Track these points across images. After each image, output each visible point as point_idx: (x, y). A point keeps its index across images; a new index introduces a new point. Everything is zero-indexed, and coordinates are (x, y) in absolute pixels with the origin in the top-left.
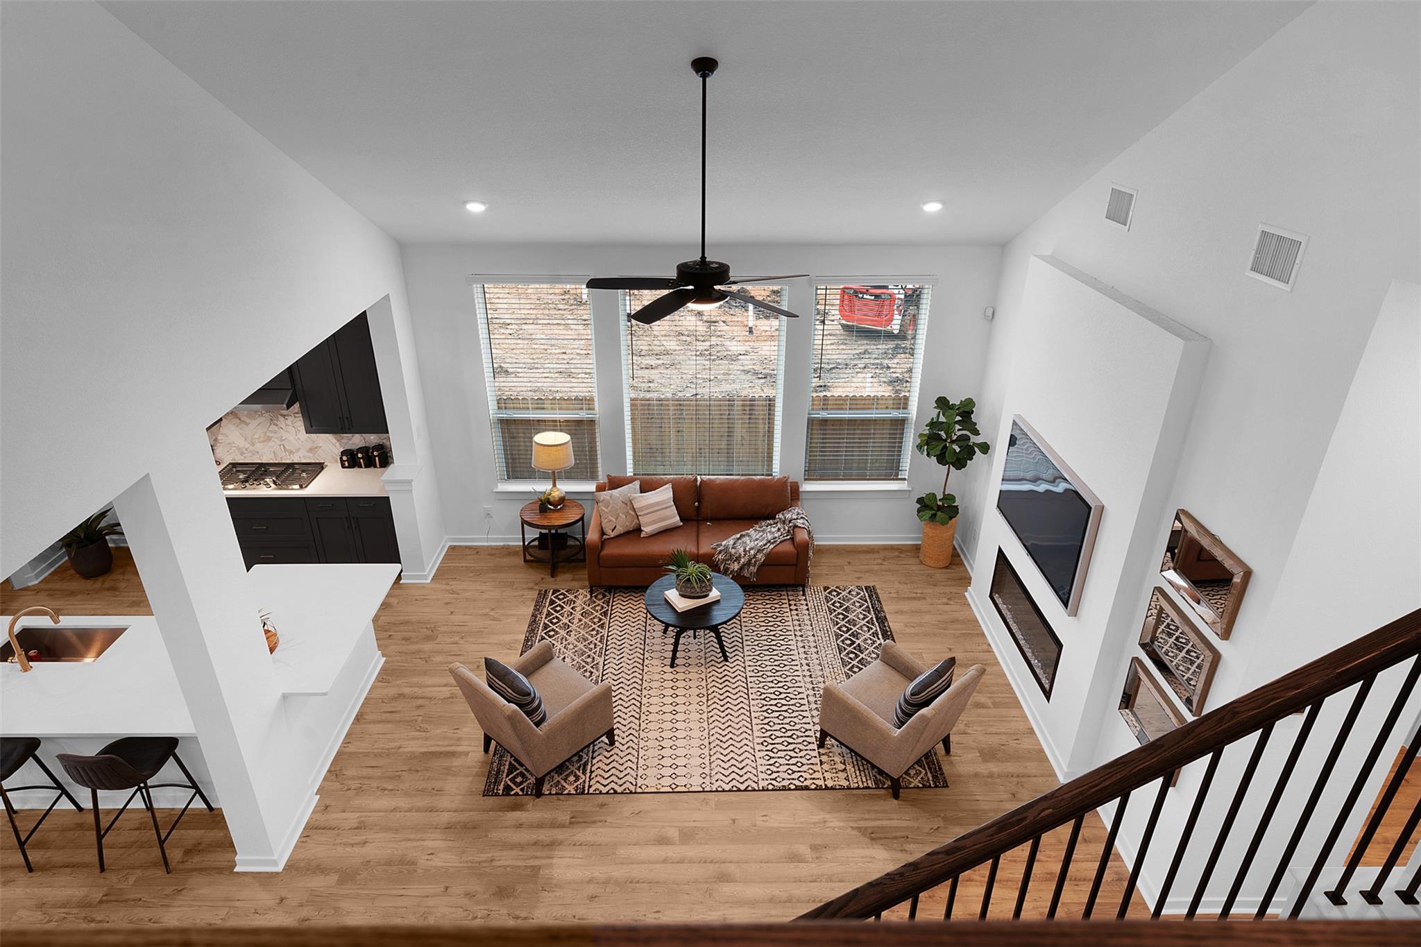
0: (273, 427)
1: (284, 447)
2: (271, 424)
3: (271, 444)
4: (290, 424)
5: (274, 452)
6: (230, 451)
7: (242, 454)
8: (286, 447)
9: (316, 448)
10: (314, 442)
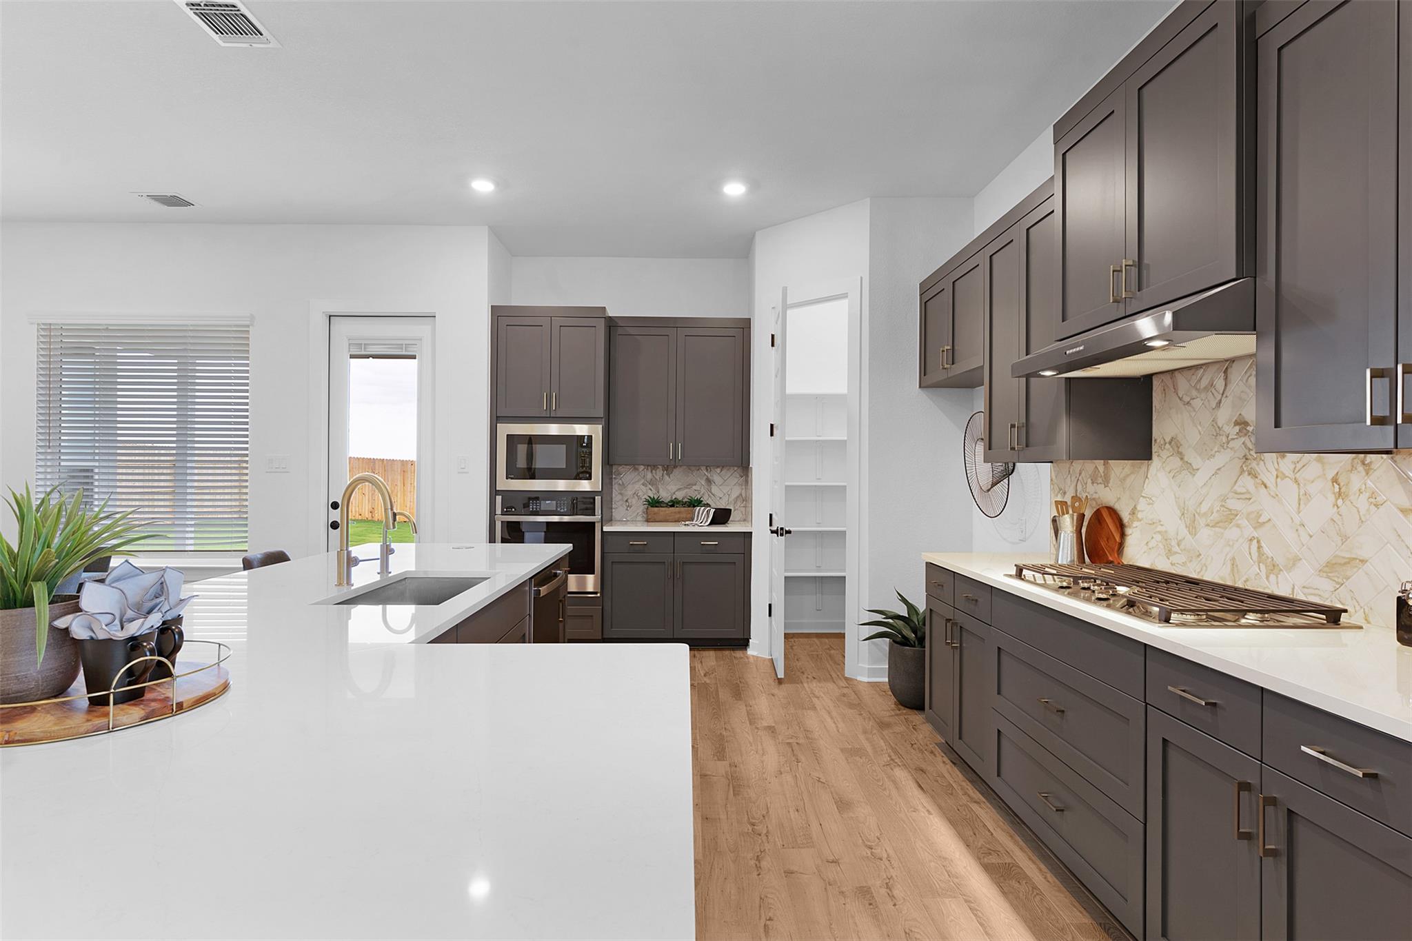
0: (1247, 482)
1: (1259, 547)
2: (1242, 471)
3: (1232, 533)
4: (1288, 472)
5: (1233, 559)
6: (1151, 545)
7: (1170, 553)
8: (1266, 549)
9: (1350, 561)
10: (1345, 538)
